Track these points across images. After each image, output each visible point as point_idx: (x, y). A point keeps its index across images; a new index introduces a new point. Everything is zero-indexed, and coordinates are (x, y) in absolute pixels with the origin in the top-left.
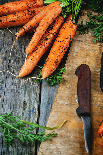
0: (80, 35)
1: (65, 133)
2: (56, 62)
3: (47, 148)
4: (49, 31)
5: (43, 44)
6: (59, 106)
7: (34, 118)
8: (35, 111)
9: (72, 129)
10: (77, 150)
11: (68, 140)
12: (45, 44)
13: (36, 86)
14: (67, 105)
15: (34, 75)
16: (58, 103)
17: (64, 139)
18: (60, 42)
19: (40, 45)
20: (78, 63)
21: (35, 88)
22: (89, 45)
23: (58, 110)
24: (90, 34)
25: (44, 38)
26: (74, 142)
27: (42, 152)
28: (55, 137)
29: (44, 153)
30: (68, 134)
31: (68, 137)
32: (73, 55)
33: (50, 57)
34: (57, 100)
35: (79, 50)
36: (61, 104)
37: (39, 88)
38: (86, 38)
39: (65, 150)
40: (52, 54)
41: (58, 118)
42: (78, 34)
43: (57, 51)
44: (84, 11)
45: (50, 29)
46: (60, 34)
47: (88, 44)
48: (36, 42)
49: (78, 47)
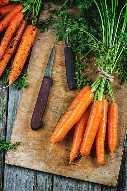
0: (41, 34)
1: (26, 140)
2: (19, 69)
3: (12, 156)
4: (13, 38)
5: (9, 52)
6: (22, 114)
7: (2, 124)
8: (3, 116)
9: (31, 136)
10: (34, 157)
11: (28, 147)
12: (10, 52)
13: (4, 91)
14: (28, 112)
15: (3, 78)
16: (21, 110)
17: (25, 146)
18: (22, 50)
19: (6, 53)
20: (38, 66)
21: (4, 92)
22: (48, 45)
23: (21, 117)
24: (49, 31)
25: (10, 47)
26: (32, 149)
27: (8, 161)
28: (18, 145)
29: (9, 161)
30: (29, 141)
31: (28, 144)
32: (34, 57)
33: (15, 65)
34: (21, 107)
35: (39, 51)
36: (23, 112)
37: (6, 93)
38: (46, 36)
39: (25, 157)
40: (16, 63)
41: (21, 126)
42: (39, 32)
43: (20, 59)
44: (45, 4)
45: (14, 37)
46: (22, 41)
47: (47, 43)
48: (2, 53)
49: (39, 47)
